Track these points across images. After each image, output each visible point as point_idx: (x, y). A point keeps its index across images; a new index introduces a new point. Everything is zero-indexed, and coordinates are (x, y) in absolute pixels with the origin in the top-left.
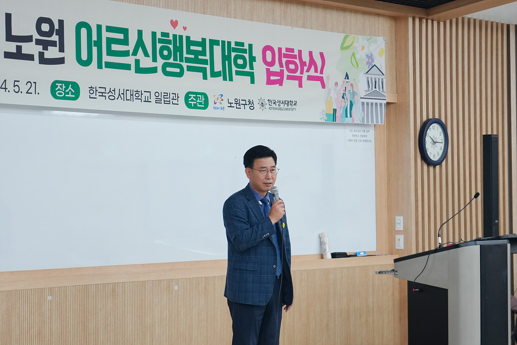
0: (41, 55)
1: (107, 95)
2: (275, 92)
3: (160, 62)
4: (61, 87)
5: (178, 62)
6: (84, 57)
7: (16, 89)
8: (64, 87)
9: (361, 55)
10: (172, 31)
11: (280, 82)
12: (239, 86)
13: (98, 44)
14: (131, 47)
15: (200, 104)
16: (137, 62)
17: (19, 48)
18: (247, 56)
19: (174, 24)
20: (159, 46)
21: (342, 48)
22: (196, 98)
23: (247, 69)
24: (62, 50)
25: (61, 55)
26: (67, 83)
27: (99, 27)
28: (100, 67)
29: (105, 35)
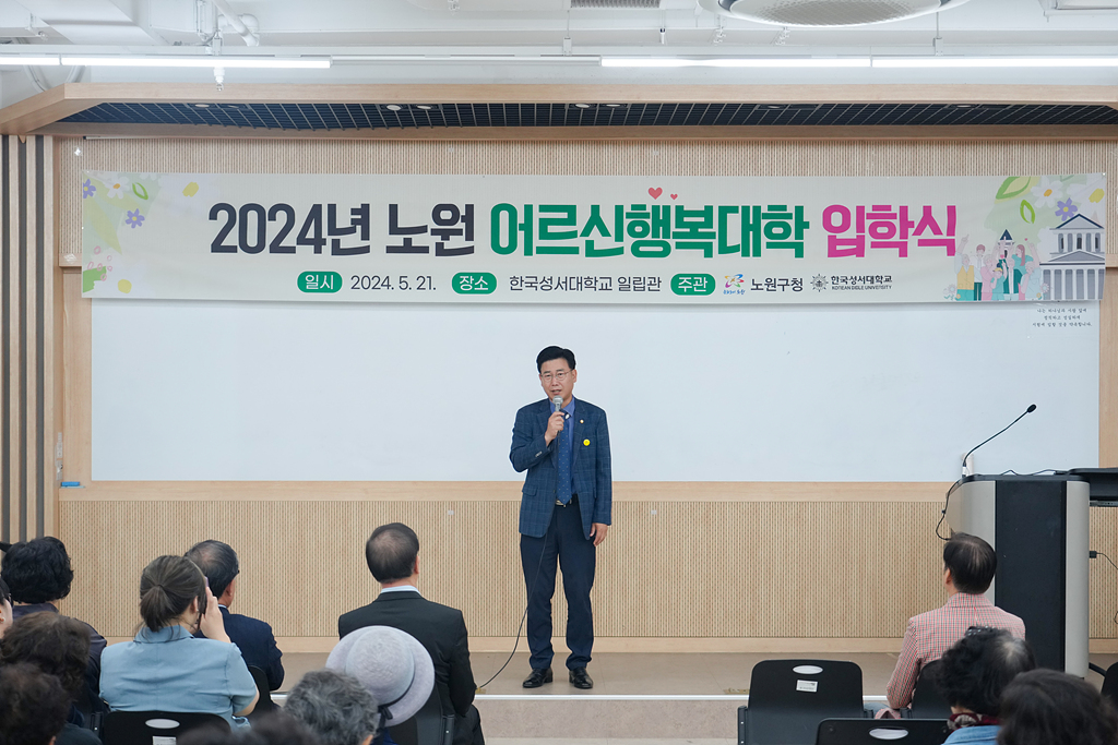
0: (439, 247)
1: (539, 286)
2: (849, 266)
3: (628, 241)
4: (468, 279)
5: (661, 239)
6: (504, 242)
7: (403, 285)
8: (472, 280)
9: (1045, 204)
10: (650, 202)
11: (860, 252)
12: (775, 262)
13: (527, 227)
14: (580, 226)
15: (702, 288)
16: (590, 244)
17: (408, 242)
18: (792, 223)
19: (655, 193)
20: (627, 222)
21: (1000, 195)
22: (693, 281)
23: (792, 238)
24: (470, 237)
25: (469, 244)
26: (476, 276)
27: (529, 209)
28: (528, 252)
29: (537, 215)
